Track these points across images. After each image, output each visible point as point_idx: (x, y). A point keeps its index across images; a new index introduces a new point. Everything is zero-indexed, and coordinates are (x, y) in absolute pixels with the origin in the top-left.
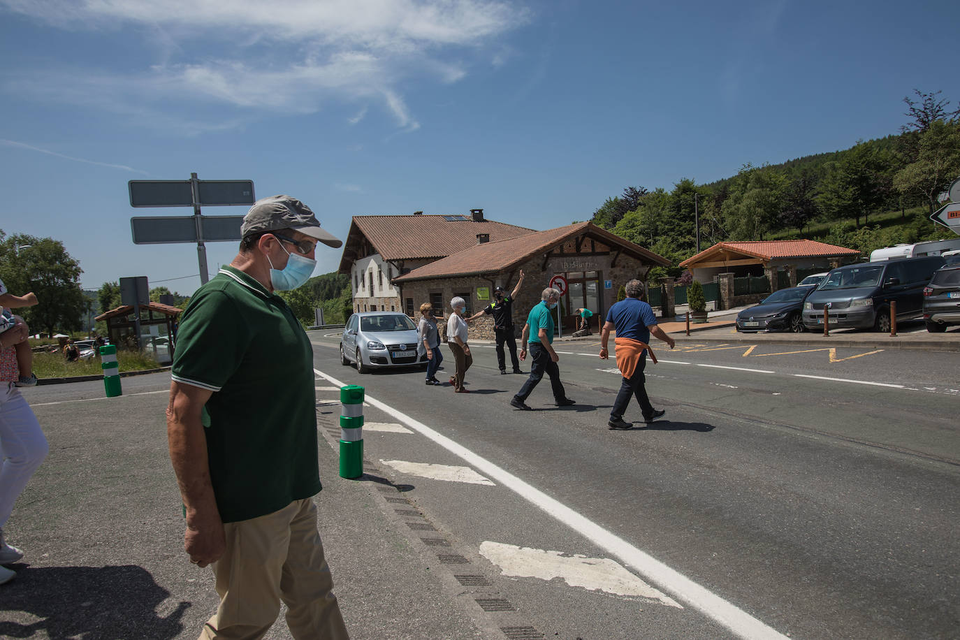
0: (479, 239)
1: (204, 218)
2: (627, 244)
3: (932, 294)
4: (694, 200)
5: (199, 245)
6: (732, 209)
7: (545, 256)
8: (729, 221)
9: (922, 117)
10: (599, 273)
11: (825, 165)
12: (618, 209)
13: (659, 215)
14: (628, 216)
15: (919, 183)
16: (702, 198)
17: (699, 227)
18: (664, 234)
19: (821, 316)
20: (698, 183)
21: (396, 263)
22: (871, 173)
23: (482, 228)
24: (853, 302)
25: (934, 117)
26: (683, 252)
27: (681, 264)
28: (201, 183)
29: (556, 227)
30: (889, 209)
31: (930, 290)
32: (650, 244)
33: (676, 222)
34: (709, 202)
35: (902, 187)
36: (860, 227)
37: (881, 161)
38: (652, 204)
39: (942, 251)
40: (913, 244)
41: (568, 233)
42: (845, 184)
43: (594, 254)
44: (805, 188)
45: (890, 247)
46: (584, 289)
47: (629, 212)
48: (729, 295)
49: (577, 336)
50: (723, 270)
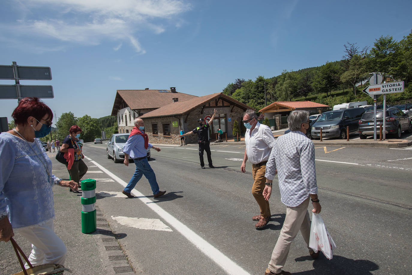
0: (174, 100)
1: (21, 86)
2: (237, 102)
3: (362, 123)
4: (264, 85)
5: (19, 100)
6: (279, 88)
7: (202, 107)
8: (278, 93)
9: (350, 53)
10: (225, 115)
11: (313, 72)
12: (233, 88)
13: (250, 91)
14: (237, 91)
15: (350, 79)
16: (267, 84)
17: (266, 96)
18: (252, 98)
19: (319, 133)
20: (265, 78)
21: (137, 111)
22: (332, 75)
23: (175, 96)
24: (331, 127)
25: (354, 53)
26: (260, 106)
27: (259, 111)
28: (18, 67)
29: (207, 95)
30: (337, 90)
31: (361, 122)
32: (246, 102)
33: (257, 93)
34: (271, 85)
35: (344, 81)
36: (328, 96)
37: (335, 70)
38: (247, 86)
39: (359, 106)
40: (348, 103)
41: (212, 97)
42: (322, 79)
43: (223, 106)
44: (307, 80)
45: (340, 104)
46: (219, 122)
47: (237, 89)
48: (279, 124)
49: (217, 142)
50: (277, 113)
